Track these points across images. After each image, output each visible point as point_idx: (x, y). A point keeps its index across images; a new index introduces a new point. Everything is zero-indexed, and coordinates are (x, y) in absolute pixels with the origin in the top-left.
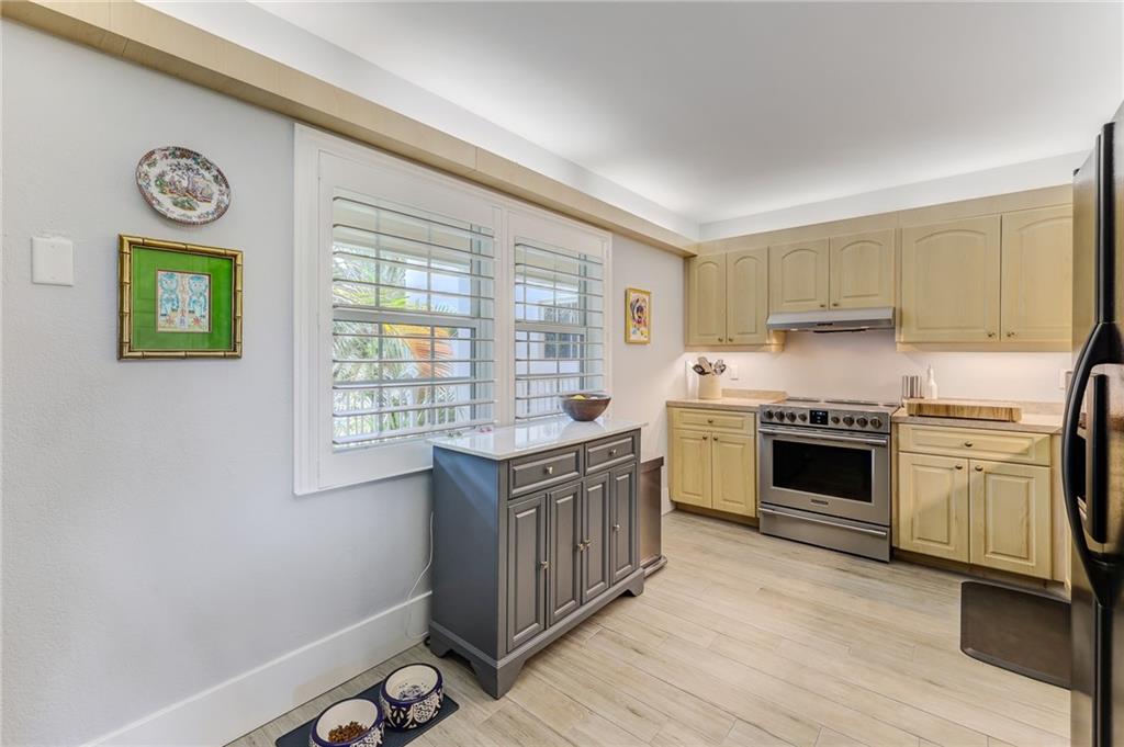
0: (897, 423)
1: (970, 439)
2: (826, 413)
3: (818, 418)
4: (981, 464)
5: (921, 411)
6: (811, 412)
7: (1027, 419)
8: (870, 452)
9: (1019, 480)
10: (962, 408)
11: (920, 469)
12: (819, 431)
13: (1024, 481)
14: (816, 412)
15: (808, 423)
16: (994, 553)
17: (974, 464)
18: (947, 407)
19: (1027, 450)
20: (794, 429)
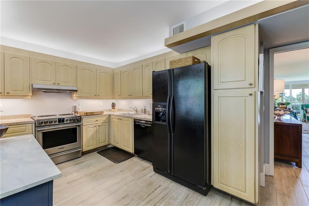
0: (82, 118)
1: (97, 119)
2: (64, 119)
3: (61, 121)
4: (99, 124)
5: (87, 114)
6: (59, 119)
7: (105, 113)
8: (76, 128)
9: (104, 126)
10: (95, 112)
11: (87, 129)
12: (61, 125)
13: (105, 126)
14: (60, 119)
15: (57, 123)
16: (101, 143)
17: (98, 125)
18: (92, 113)
19: (106, 119)
20: (52, 126)
